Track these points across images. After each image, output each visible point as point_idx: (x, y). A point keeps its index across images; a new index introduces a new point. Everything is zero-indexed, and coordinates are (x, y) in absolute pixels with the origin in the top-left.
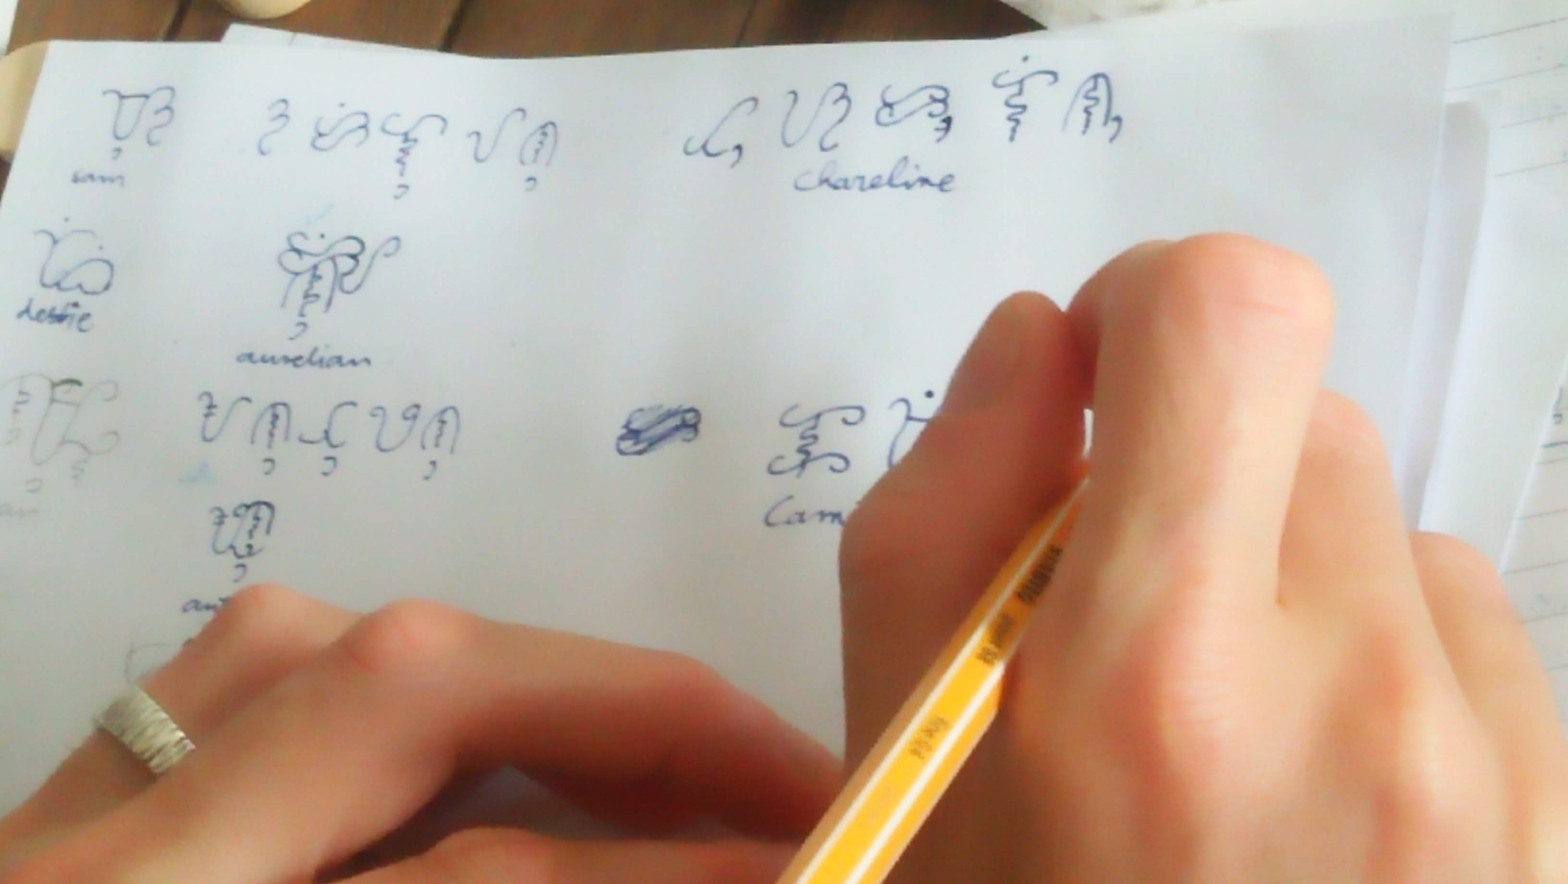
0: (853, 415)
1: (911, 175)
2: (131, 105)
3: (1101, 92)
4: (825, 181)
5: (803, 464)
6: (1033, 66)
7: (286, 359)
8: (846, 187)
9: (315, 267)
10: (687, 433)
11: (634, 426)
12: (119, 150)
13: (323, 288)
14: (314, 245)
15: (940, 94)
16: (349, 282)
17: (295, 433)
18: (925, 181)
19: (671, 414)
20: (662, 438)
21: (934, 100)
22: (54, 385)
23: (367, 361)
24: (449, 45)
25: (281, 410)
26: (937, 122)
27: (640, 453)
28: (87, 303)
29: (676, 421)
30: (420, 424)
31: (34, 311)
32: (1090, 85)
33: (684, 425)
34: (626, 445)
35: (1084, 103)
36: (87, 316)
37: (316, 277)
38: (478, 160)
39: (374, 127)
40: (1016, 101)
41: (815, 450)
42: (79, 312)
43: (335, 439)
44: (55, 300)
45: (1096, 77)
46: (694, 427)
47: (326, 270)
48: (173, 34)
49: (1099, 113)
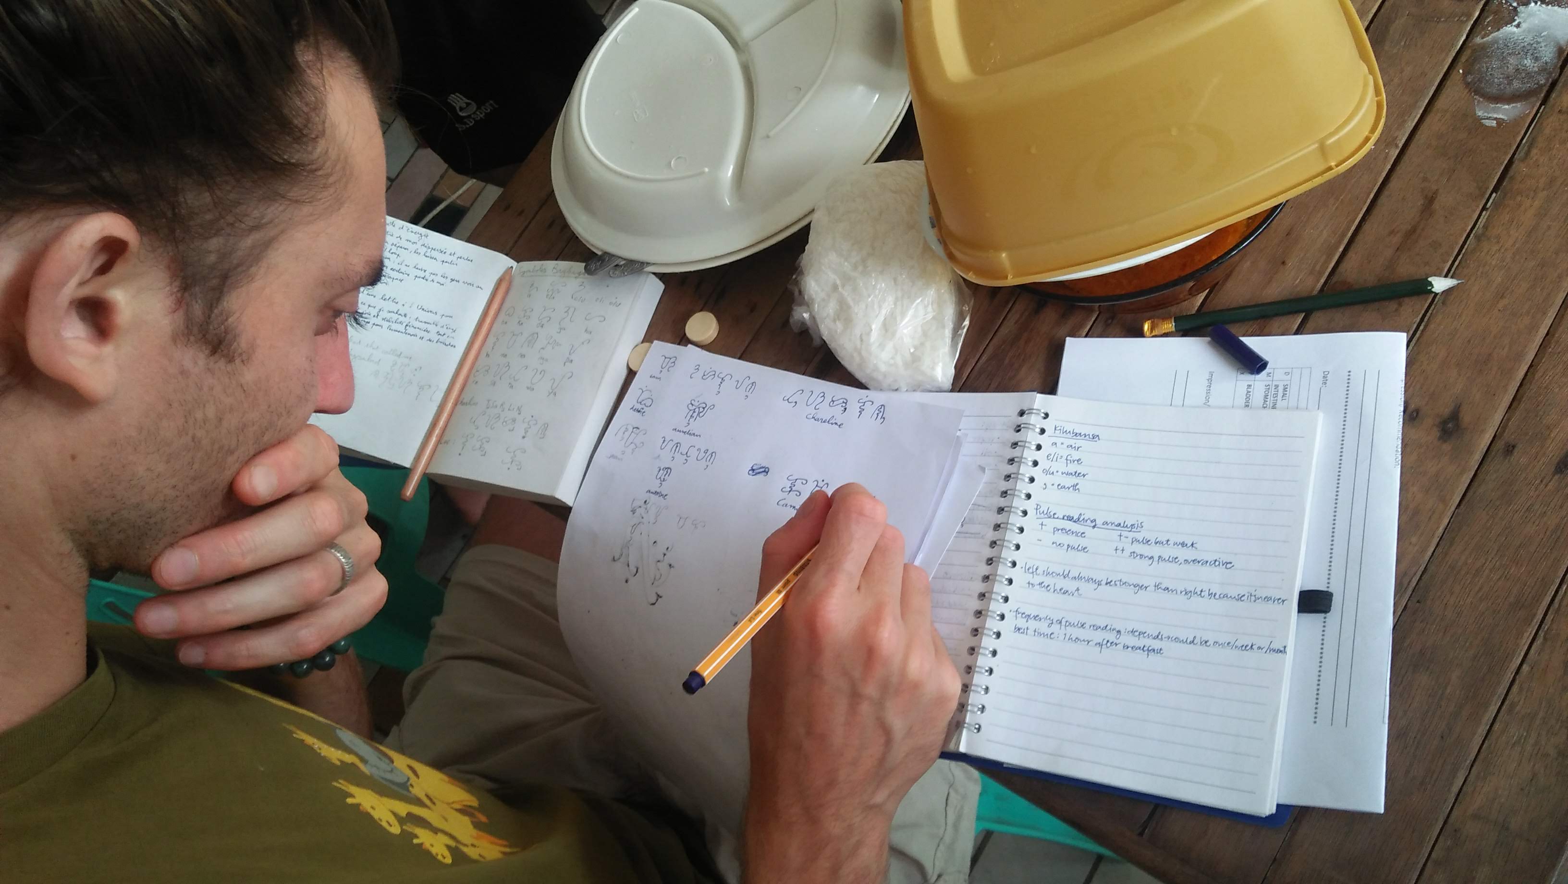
0: (804, 482)
1: (833, 421)
2: (667, 360)
3: (882, 410)
4: (813, 418)
5: (790, 491)
6: (868, 399)
7: (683, 432)
8: (818, 420)
9: (695, 409)
10: (765, 474)
11: (754, 468)
12: (661, 371)
13: (695, 415)
14: (696, 404)
15: (845, 401)
16: (701, 414)
17: (680, 452)
18: (836, 424)
19: (763, 467)
20: (759, 473)
21: (843, 402)
22: (633, 428)
23: (700, 436)
24: (740, 358)
25: (679, 445)
26: (843, 408)
27: (753, 475)
28: (646, 409)
29: (763, 470)
30: (707, 455)
31: (634, 408)
32: (880, 407)
33: (765, 471)
34: (750, 472)
35: (877, 412)
36: (644, 412)
37: (694, 412)
38: (736, 388)
39: (716, 375)
40: (862, 407)
41: (794, 488)
42: (643, 411)
43: (688, 455)
44: (639, 406)
45: (882, 405)
46: (767, 473)
47: (697, 410)
48: (679, 344)
49: (880, 415)
